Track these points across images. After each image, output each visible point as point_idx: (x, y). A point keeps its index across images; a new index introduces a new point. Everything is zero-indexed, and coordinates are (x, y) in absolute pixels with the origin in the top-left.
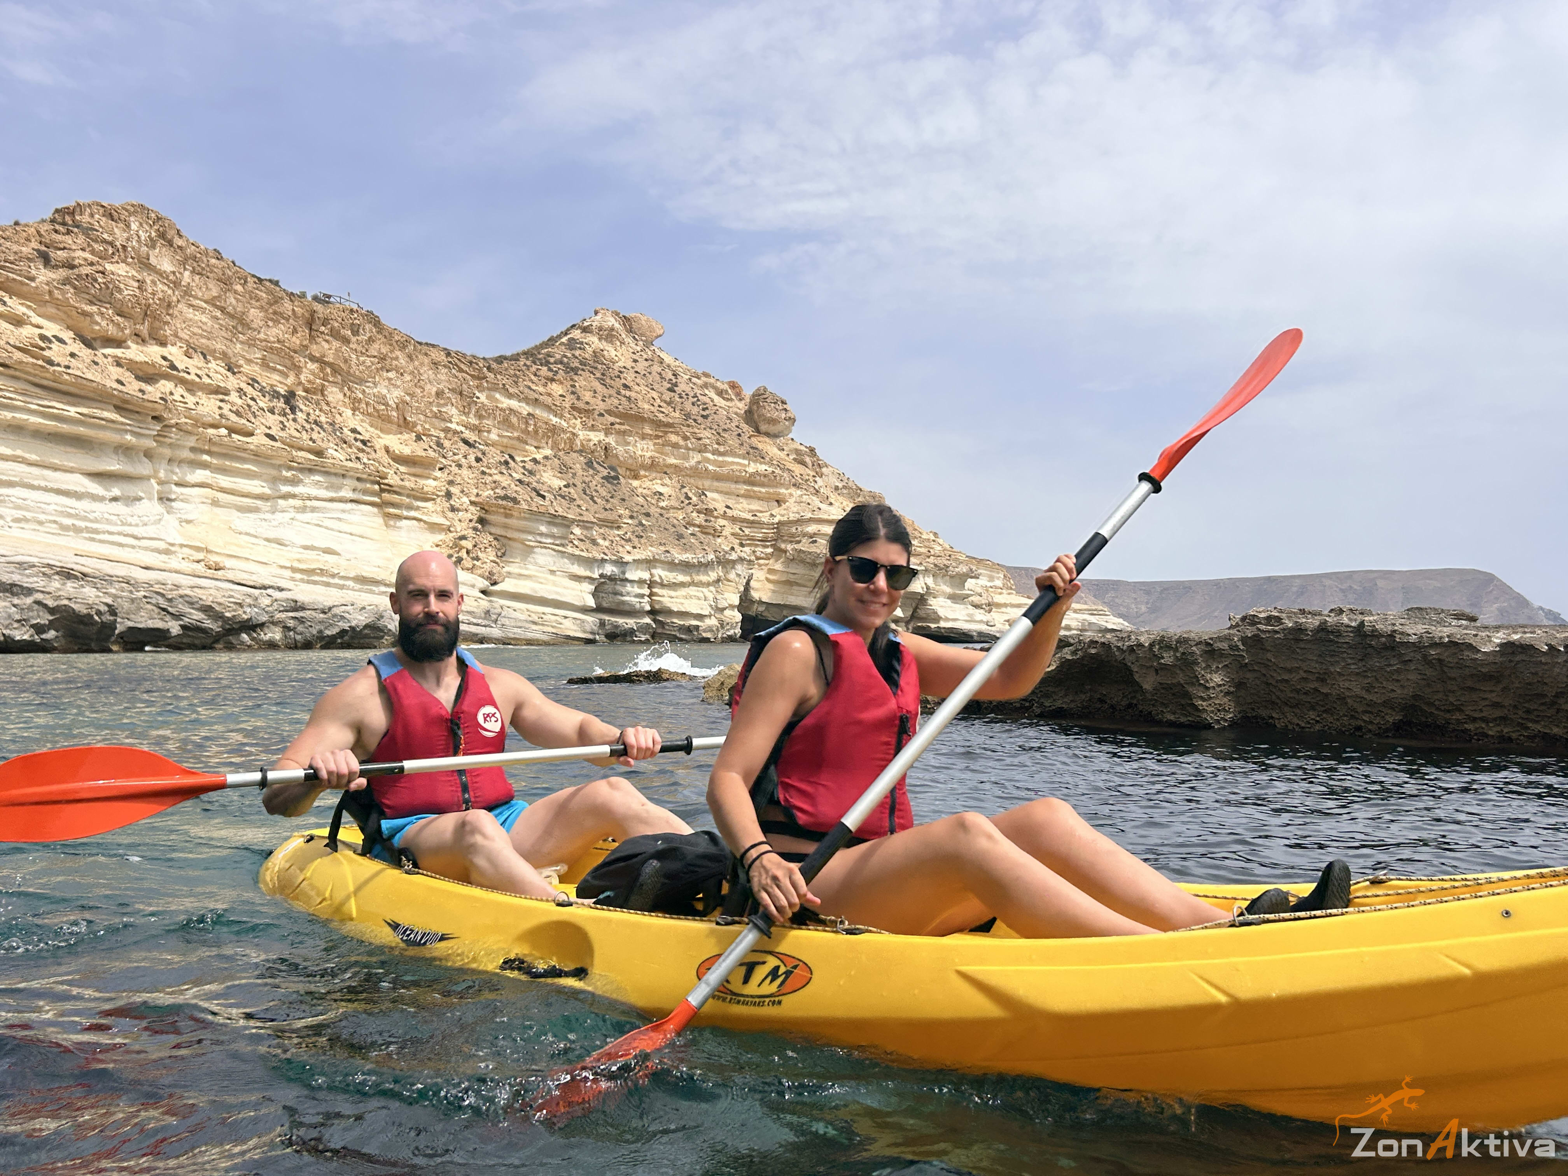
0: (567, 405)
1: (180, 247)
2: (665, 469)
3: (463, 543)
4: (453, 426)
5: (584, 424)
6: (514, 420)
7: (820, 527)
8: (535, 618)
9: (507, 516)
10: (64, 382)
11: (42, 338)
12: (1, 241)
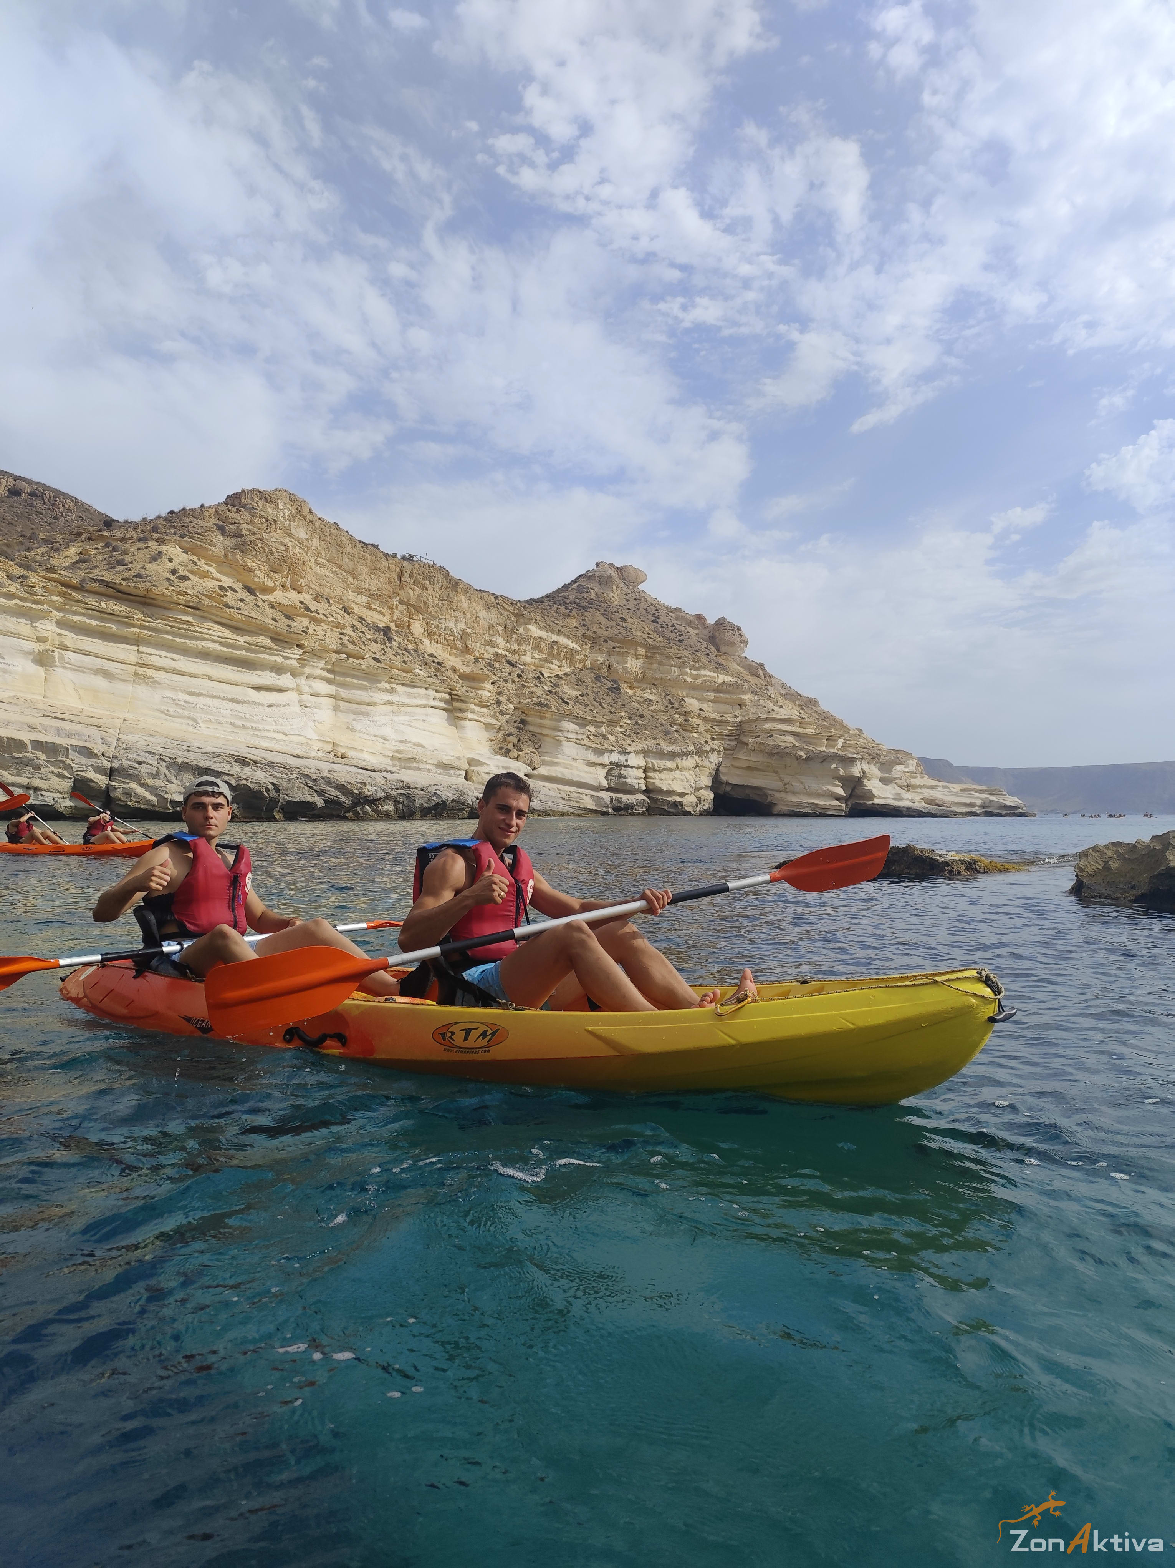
0: (580, 634)
1: (311, 521)
2: (654, 682)
3: (510, 738)
4: (500, 651)
5: (592, 648)
6: (543, 644)
7: (774, 725)
8: (564, 795)
9: (541, 718)
10: (237, 620)
11: (221, 588)
12: (192, 519)
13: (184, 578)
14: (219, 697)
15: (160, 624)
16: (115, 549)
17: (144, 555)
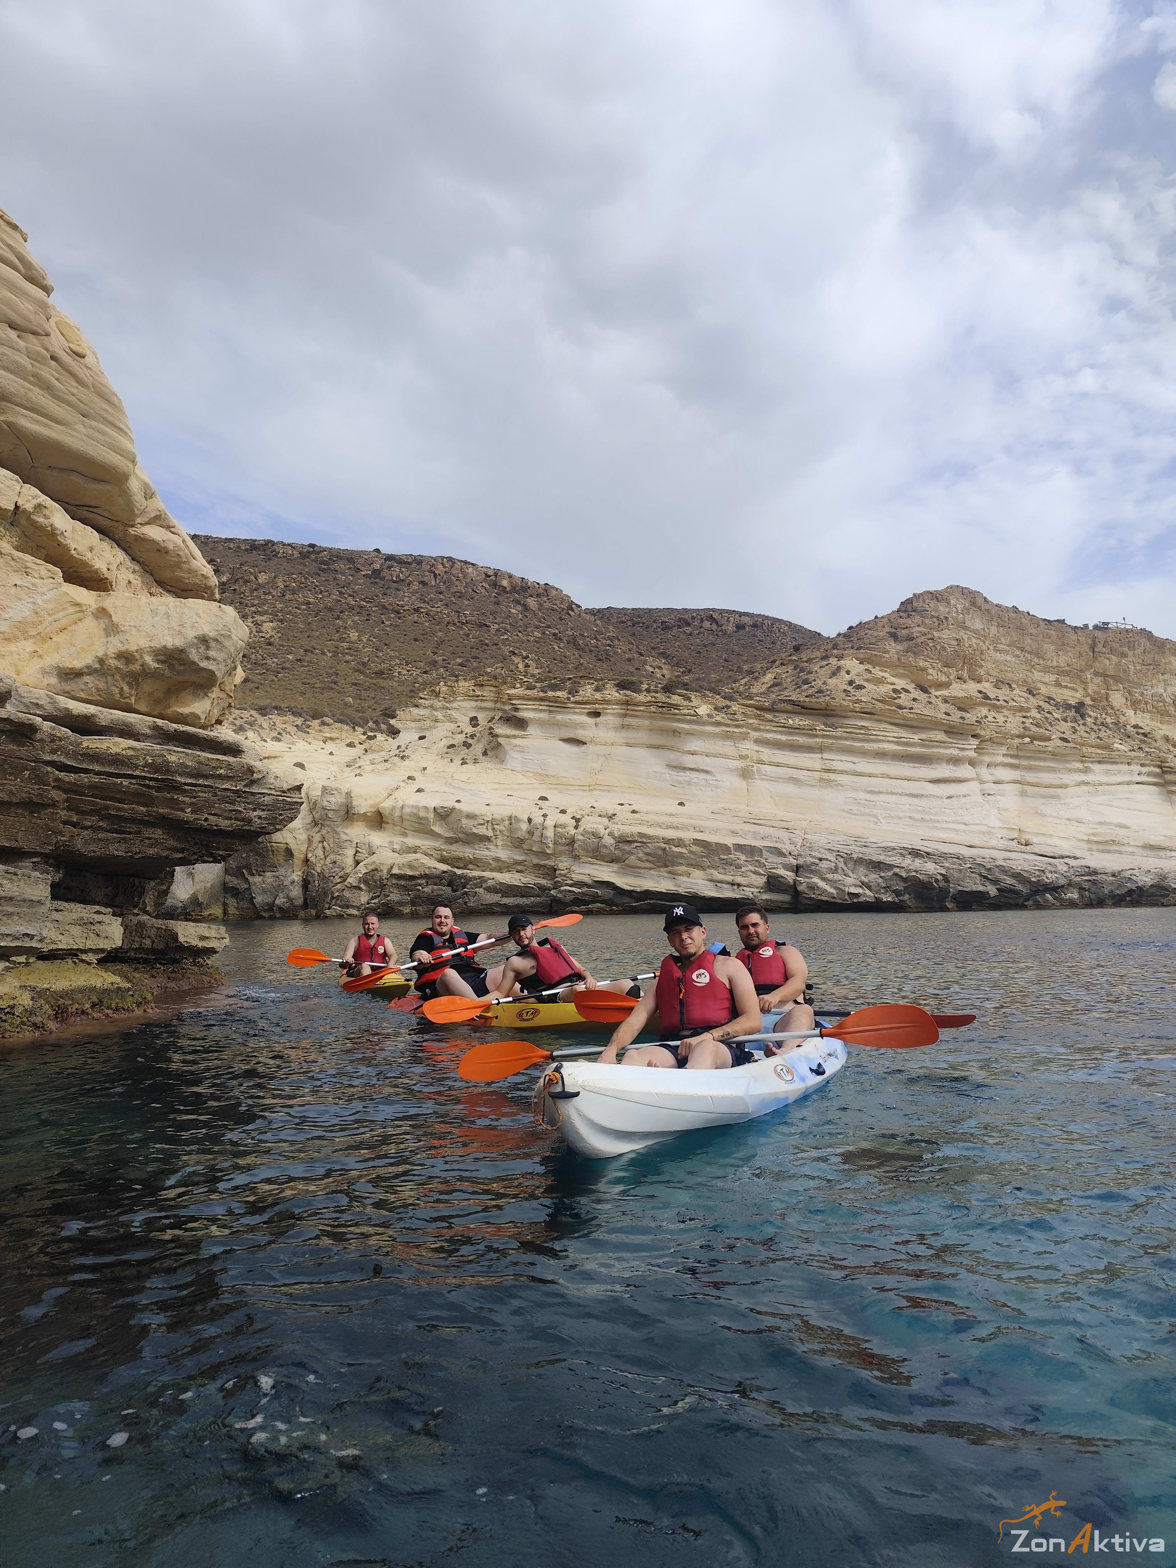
10: (911, 719)
11: (895, 691)
12: (867, 631)
13: (860, 687)
14: (898, 794)
15: (839, 732)
16: (802, 671)
17: (827, 671)
